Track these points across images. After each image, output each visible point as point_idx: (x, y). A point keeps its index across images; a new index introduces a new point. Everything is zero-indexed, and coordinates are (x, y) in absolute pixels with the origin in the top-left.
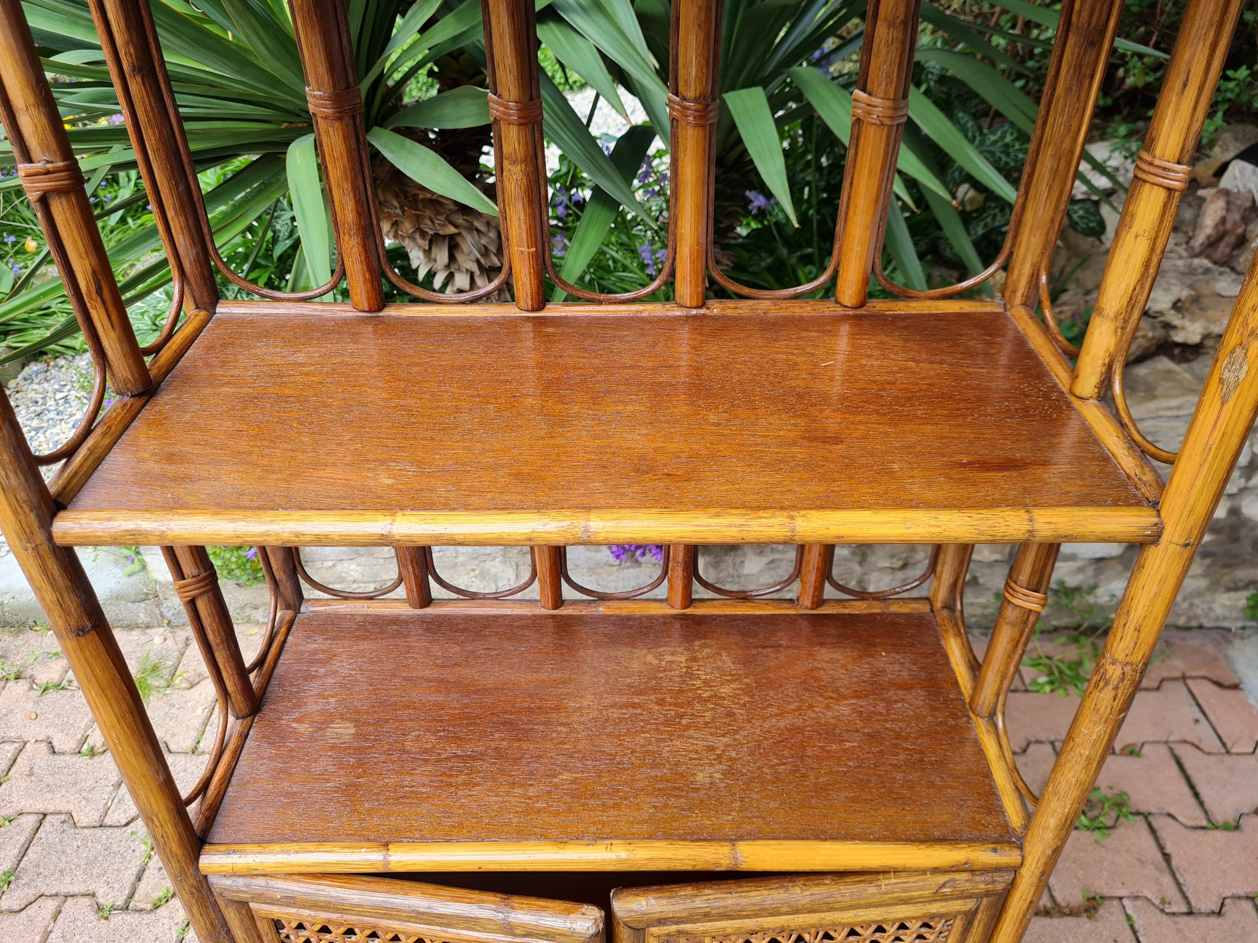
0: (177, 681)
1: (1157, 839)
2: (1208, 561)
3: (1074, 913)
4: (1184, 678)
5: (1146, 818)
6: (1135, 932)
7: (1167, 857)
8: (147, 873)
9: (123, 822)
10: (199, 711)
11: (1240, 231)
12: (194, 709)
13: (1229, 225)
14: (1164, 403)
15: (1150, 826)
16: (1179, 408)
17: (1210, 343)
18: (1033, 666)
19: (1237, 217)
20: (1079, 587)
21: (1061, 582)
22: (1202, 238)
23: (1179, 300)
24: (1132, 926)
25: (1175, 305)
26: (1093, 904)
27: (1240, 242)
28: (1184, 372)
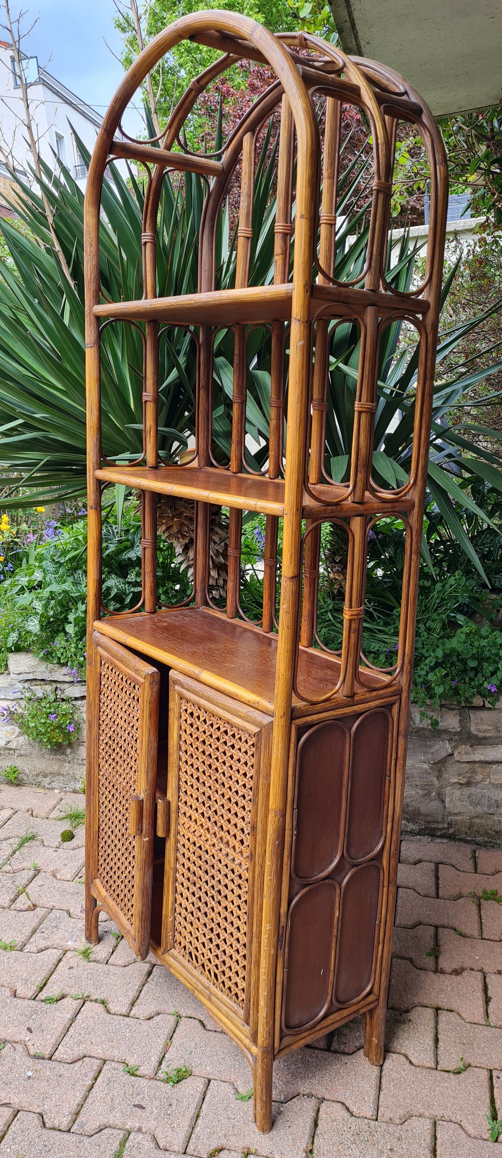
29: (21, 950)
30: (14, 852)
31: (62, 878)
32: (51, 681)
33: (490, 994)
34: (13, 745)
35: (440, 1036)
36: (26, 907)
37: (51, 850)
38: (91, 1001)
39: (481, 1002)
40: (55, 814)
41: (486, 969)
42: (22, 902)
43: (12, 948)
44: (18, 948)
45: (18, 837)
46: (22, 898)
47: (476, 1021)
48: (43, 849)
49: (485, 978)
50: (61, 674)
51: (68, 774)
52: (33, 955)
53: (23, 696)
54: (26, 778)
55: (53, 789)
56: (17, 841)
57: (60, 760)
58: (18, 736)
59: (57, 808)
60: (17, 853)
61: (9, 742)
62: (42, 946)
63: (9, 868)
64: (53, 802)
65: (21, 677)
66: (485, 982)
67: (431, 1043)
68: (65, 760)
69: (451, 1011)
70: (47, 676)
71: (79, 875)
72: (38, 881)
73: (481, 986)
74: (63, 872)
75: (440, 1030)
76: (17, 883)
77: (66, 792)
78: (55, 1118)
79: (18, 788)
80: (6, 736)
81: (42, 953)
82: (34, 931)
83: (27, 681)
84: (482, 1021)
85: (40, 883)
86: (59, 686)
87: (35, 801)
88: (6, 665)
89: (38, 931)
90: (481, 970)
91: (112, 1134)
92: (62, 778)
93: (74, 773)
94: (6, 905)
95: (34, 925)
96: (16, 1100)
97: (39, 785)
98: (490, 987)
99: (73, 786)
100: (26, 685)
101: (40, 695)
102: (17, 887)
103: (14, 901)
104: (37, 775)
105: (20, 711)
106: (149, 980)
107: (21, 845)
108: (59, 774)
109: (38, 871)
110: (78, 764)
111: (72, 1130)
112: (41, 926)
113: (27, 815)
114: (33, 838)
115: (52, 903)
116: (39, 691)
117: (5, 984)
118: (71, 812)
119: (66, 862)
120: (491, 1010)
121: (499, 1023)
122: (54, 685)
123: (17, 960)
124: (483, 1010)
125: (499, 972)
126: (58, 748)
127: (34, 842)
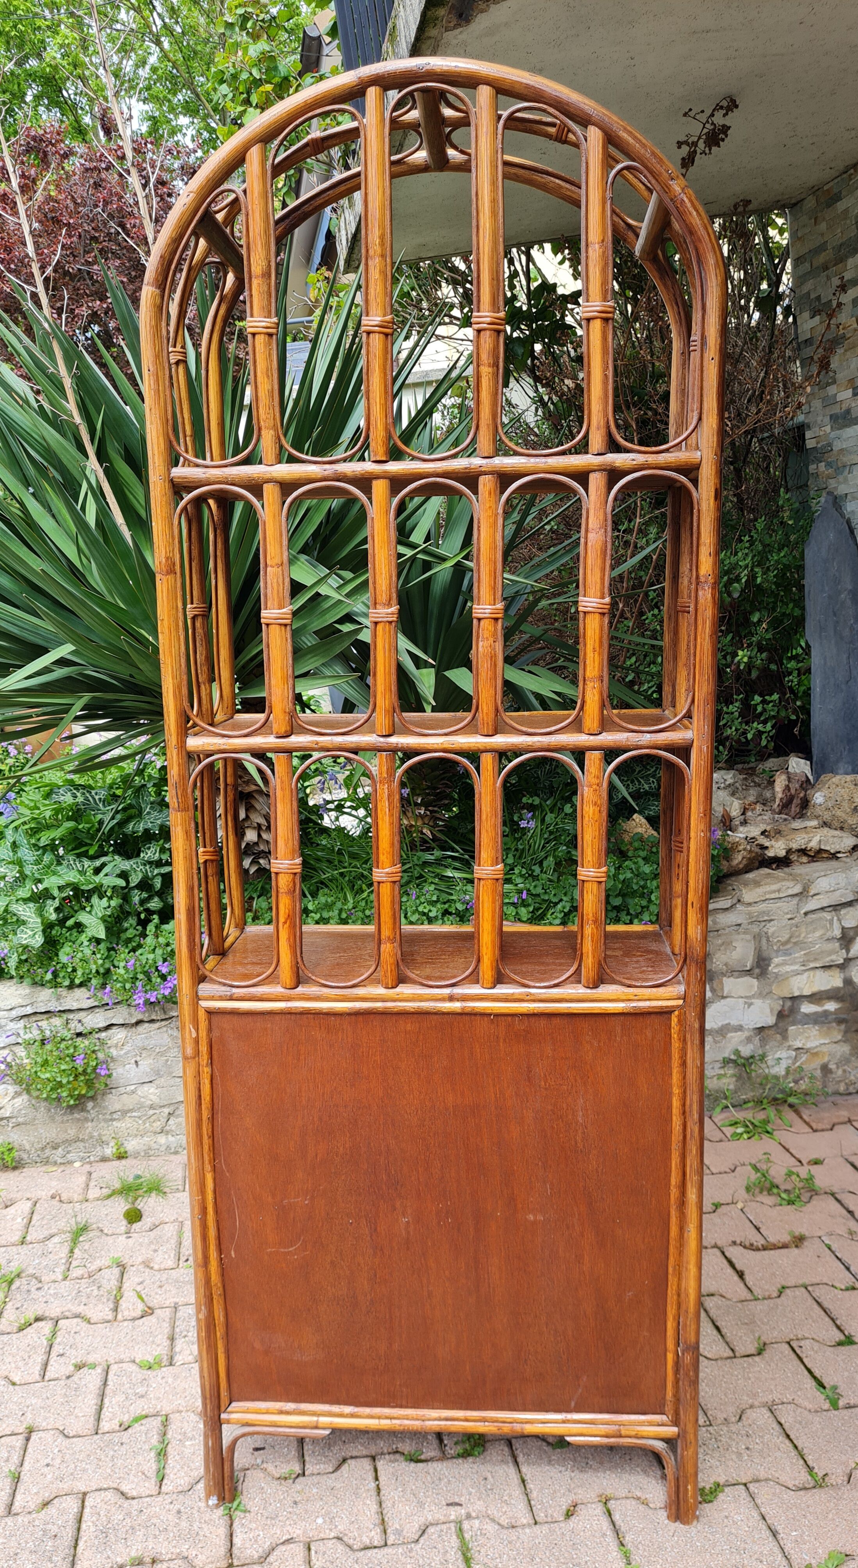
1: (842, 1205)
2: (843, 1027)
3: (785, 1246)
4: (850, 1121)
5: (833, 1194)
6: (833, 1252)
7: (851, 1212)
10: (19, 1220)
11: (802, 795)
12: (13, 1219)
13: (793, 791)
14: (768, 888)
15: (837, 1199)
16: (779, 891)
17: (794, 857)
18: (731, 1125)
19: (797, 786)
20: (752, 1057)
21: (737, 1052)
22: (778, 801)
23: (765, 831)
24: (830, 1249)
25: (763, 833)
26: (799, 1241)
27: (805, 803)
28: (779, 873)
29: (171, 1365)
30: (71, 1251)
31: (162, 1267)
32: (60, 1011)
33: (739, 1267)
34: (6, 1112)
35: (718, 1324)
36: (139, 1313)
37: (122, 1238)
39: (736, 1278)
40: (94, 1193)
41: (719, 1243)
42: (131, 1308)
43: (159, 1363)
44: (165, 1362)
45: (64, 1232)
46: (127, 1301)
47: (743, 1298)
48: (110, 1240)
49: (723, 1253)
50: (79, 998)
51: (92, 1137)
53: (20, 1040)
54: (25, 1156)
55: (70, 1163)
56: (66, 1237)
57: (79, 1120)
58: (13, 1098)
59: (92, 1184)
60: (76, 1251)
63: (81, 1272)
64: (82, 1179)
65: (14, 1013)
66: (726, 1257)
67: (715, 1332)
68: (86, 1119)
69: (712, 1295)
70: (53, 1006)
71: (183, 1259)
72: (132, 1278)
73: (725, 1262)
74: (158, 1259)
75: (714, 1317)
76: (105, 1288)
77: (90, 1163)
78: (360, 1536)
79: (17, 1172)
82: (172, 1339)
83: (22, 1017)
84: (749, 1296)
85: (137, 1280)
86: (71, 1016)
87: (55, 1183)
89: (176, 1336)
90: (715, 1246)
91: (442, 1531)
92: (81, 1145)
93: (100, 1135)
94: (109, 1318)
96: (298, 1532)
97: (47, 1162)
98: (734, 1260)
99: (100, 1153)
100: (22, 1023)
101: (47, 1033)
102: (109, 1293)
103: (116, 1310)
104: (43, 1149)
105: (18, 1061)
107: (75, 1241)
108: (77, 1140)
109: (122, 1267)
110: (106, 1121)
111: (389, 1543)
112: (177, 1330)
113: (55, 1202)
114: (84, 1229)
115: (172, 1300)
116: (46, 1028)
117: (181, 1408)
118: (117, 1185)
119: (153, 1247)
120: (750, 1284)
121: (767, 1294)
122: (65, 1016)
123: (176, 1377)
124: (742, 1285)
125: (734, 1243)
126: (79, 1103)
127: (91, 1234)
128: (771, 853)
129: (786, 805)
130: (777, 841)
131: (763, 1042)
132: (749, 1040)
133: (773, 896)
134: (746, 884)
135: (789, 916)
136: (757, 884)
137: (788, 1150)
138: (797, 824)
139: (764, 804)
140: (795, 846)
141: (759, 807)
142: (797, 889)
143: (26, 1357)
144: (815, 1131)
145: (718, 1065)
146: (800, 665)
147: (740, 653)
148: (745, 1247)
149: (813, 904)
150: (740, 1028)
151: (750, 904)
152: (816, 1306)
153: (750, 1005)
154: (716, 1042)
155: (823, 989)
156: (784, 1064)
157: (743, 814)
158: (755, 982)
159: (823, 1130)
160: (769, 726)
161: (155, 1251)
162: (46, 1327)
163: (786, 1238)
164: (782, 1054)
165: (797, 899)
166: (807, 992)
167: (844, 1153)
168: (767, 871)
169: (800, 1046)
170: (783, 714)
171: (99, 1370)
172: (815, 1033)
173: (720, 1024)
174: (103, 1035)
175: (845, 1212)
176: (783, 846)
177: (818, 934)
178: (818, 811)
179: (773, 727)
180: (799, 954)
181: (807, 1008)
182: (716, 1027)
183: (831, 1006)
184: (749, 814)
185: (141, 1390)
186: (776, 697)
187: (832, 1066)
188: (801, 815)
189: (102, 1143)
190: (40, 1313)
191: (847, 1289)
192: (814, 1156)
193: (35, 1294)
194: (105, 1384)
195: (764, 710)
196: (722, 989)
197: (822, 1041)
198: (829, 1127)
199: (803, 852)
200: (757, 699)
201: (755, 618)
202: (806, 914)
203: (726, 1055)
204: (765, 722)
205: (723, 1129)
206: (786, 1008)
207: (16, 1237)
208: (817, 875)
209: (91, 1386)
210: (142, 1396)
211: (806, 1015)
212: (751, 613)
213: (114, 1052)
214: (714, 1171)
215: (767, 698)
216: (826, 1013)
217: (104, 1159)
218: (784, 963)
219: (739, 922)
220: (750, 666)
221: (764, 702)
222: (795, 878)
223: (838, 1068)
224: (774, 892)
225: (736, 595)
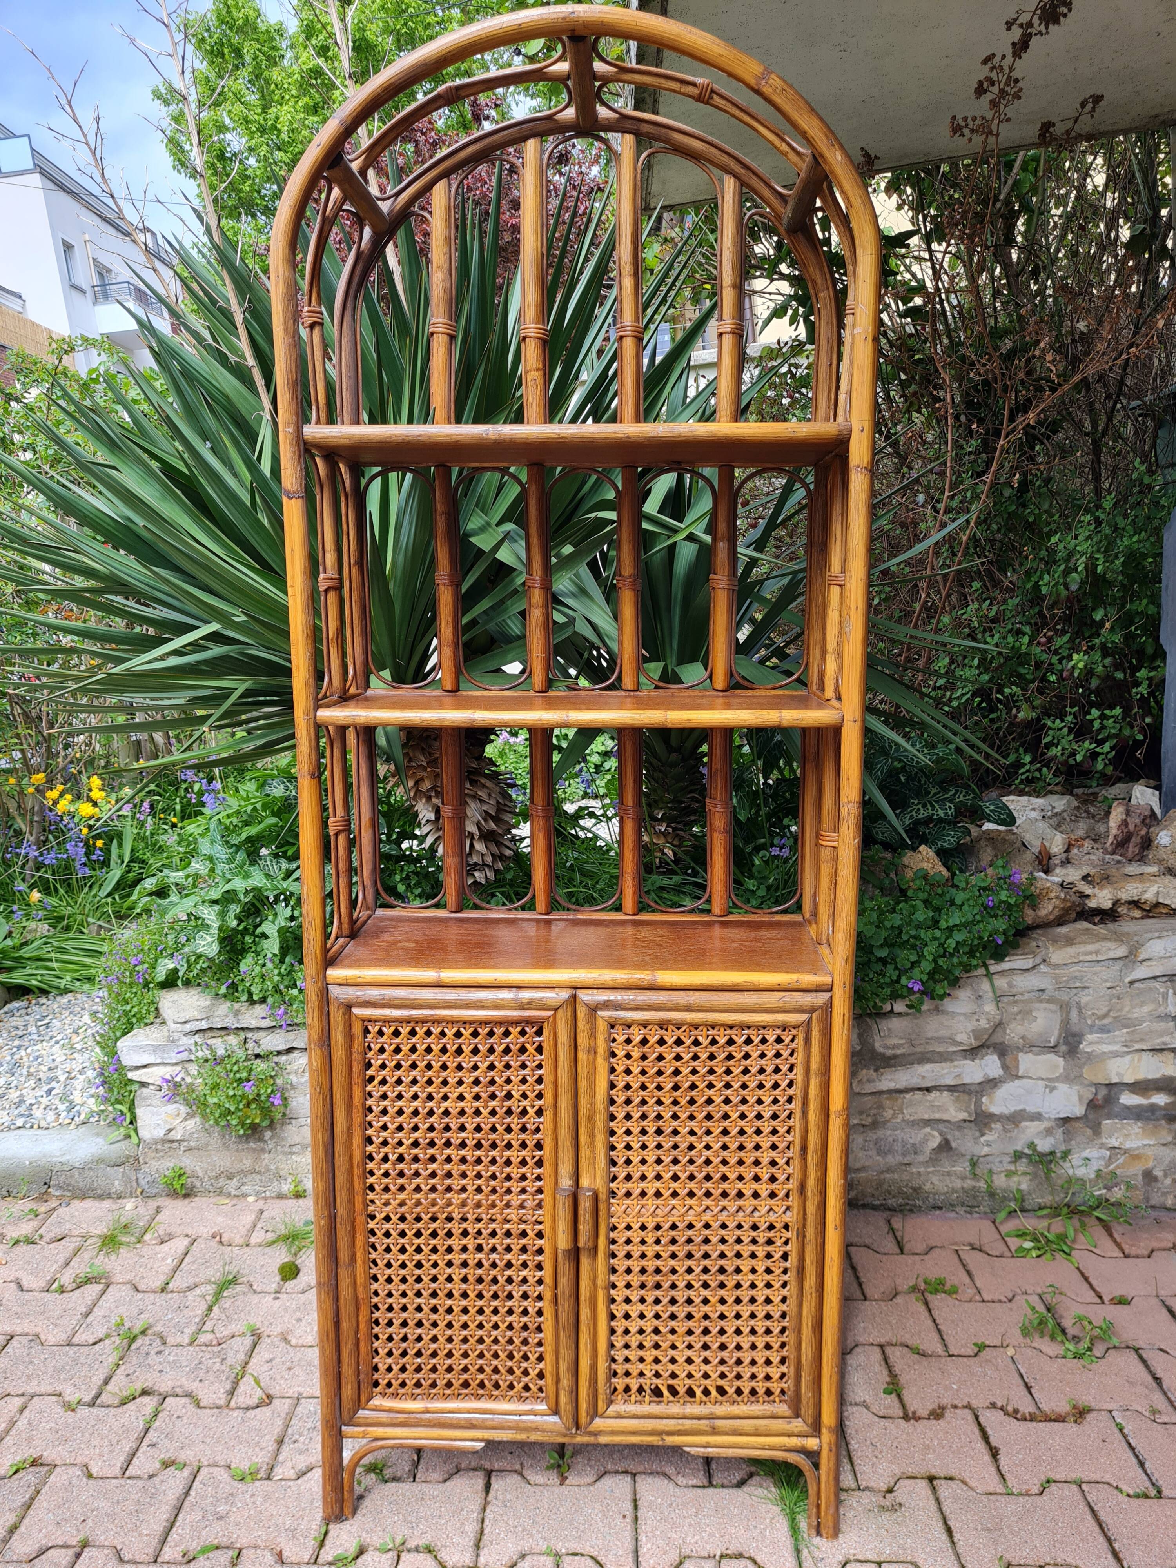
0: (147, 1237)
1: (1147, 1367)
3: (1060, 1419)
5: (1137, 1350)
6: (1125, 1436)
7: (1158, 1380)
8: (114, 1378)
9: (91, 1341)
10: (169, 1261)
11: (1143, 832)
12: (163, 1259)
13: (1131, 828)
15: (1141, 1358)
16: (1097, 952)
17: (1122, 910)
18: (1018, 1236)
19: (1138, 821)
20: (1052, 1153)
21: (1032, 1145)
22: (1111, 839)
23: (1088, 875)
24: (1121, 1430)
25: (1085, 878)
26: (1081, 1413)
27: (1147, 843)
28: (1101, 930)
29: (269, 1478)
30: (210, 1309)
31: (300, 1342)
32: (237, 1028)
33: (994, 1441)
34: (177, 1135)
35: (951, 1524)
36: (254, 1401)
37: (269, 1298)
38: (409, 1551)
39: (987, 1458)
40: (258, 1237)
41: (975, 1404)
42: (248, 1393)
43: (253, 1475)
44: (262, 1474)
45: (209, 1282)
46: (246, 1385)
47: (992, 1490)
48: (255, 1299)
49: (977, 1417)
50: (254, 1017)
51: (268, 1170)
52: (291, 1483)
53: (193, 1057)
54: (199, 1184)
55: (245, 1196)
56: (211, 1289)
57: (254, 1150)
58: (185, 1119)
59: (259, 1226)
60: (215, 1308)
61: (170, 1130)
62: (302, 1466)
63: (210, 1336)
64: (250, 1218)
65: (188, 1027)
66: (979, 1424)
67: (944, 1537)
68: (263, 1150)
69: (951, 1479)
70: (231, 1022)
72: (262, 1353)
73: (977, 1431)
74: (298, 1332)
75: (948, 1514)
76: (229, 1361)
77: (265, 1199)
79: (187, 1201)
80: (166, 1122)
81: (305, 1478)
82: (280, 1442)
83: (199, 1032)
84: (1000, 1489)
85: (267, 1356)
86: (249, 1035)
87: (221, 1219)
88: (157, 1009)
89: (286, 1440)
90: (968, 1406)
92: (257, 1177)
93: (277, 1168)
94: (222, 1402)
95: (277, 1430)
97: (220, 1192)
98: (990, 1432)
99: (276, 1189)
100: (197, 1038)
101: (221, 1052)
102: (231, 1367)
103: (232, 1393)
104: (217, 1178)
105: (189, 1080)
106: (490, 1498)
107: (218, 1295)
108: (254, 1172)
109: (257, 1337)
110: (284, 1154)
112: (290, 1431)
113: (214, 1243)
114: (234, 1281)
115: (296, 1389)
116: (220, 1046)
117: (259, 1543)
118: (283, 1230)
119: (298, 1314)
120: (1004, 1470)
121: (1025, 1488)
122: (242, 1035)
123: (267, 1497)
124: (993, 1470)
125: (993, 1406)
126: (254, 1131)
127: (238, 1288)
128: (1092, 904)
129: (1122, 844)
130: (1101, 889)
131: (1068, 1136)
132: (1049, 1132)
133: (1088, 958)
134: (1055, 941)
135: (1109, 985)
136: (1070, 941)
137: (1086, 1279)
138: (1132, 869)
139: (1095, 841)
140: (1124, 896)
141: (1087, 844)
142: (1122, 951)
143: (114, 1442)
144: (1126, 1256)
145: (1007, 1159)
146: (1152, 674)
147: (1075, 657)
148: (1007, 1414)
149: (1141, 972)
150: (1037, 1117)
151: (1057, 966)
152: (1089, 1517)
153: (1052, 1089)
154: (1005, 1130)
155: (1150, 1077)
156: (1095, 1165)
157: (1067, 851)
158: (1061, 1061)
159: (1137, 1257)
160: (1107, 747)
161: (299, 1320)
162: (149, 1404)
163: (1064, 1407)
164: (1091, 1152)
165: (1121, 963)
166: (1129, 1079)
167: (1162, 1293)
168: (1085, 925)
169: (1116, 1144)
170: (1127, 732)
171: (186, 1473)
172: (1137, 1130)
173: (1012, 1109)
174: (283, 1058)
175: (1149, 1379)
176: (1109, 896)
177: (1146, 1009)
178: (1162, 854)
179: (1112, 748)
180: (1121, 1034)
181: (1128, 1099)
182: (1006, 1112)
183: (1161, 1099)
184: (1075, 851)
185: (222, 1508)
186: (1118, 711)
187: (1158, 1173)
188: (1141, 859)
189: (280, 1178)
190: (148, 1384)
191: (1137, 1496)
192: (1118, 1293)
193: (153, 1359)
194: (187, 1494)
195: (1103, 727)
196: (1017, 1067)
197: (1146, 1142)
198: (1146, 1253)
199: (1135, 904)
200: (1095, 713)
201: (1098, 616)
202: (1132, 983)
203: (1019, 1148)
204: (1100, 743)
205: (1008, 1239)
206: (1100, 1097)
207: (158, 1284)
208: (1149, 935)
209: (169, 1493)
210: (221, 1518)
211: (1127, 1108)
212: (1094, 609)
213: (293, 1078)
214: (986, 1298)
215: (1107, 712)
216: (1153, 1108)
217: (280, 1196)
218: (1100, 1042)
219: (1043, 987)
220: (1089, 672)
221: (1103, 717)
222: (1119, 938)
223: (1166, 1176)
224: (1091, 953)
225: (1074, 587)
